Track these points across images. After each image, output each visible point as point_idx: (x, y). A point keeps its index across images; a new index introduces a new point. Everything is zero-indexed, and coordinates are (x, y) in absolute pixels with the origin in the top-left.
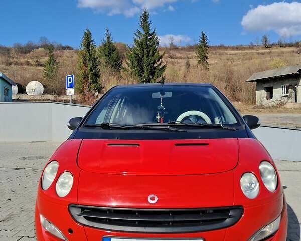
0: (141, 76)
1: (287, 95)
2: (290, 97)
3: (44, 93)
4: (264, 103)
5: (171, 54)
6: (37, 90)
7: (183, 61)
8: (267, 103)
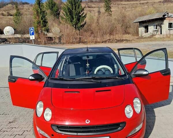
0: (72, 21)
1: (156, 30)
2: (157, 31)
3: (15, 34)
4: (143, 35)
5: (89, 5)
6: (11, 32)
7: (96, 10)
8: (145, 35)
